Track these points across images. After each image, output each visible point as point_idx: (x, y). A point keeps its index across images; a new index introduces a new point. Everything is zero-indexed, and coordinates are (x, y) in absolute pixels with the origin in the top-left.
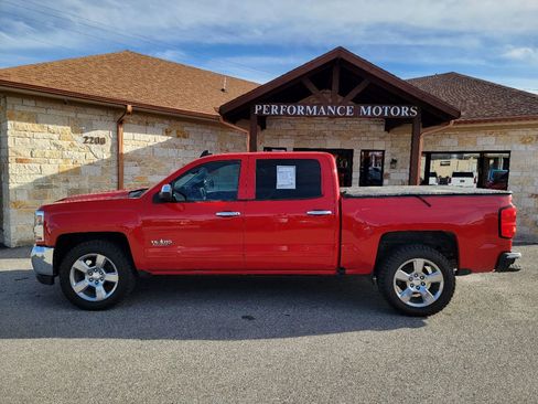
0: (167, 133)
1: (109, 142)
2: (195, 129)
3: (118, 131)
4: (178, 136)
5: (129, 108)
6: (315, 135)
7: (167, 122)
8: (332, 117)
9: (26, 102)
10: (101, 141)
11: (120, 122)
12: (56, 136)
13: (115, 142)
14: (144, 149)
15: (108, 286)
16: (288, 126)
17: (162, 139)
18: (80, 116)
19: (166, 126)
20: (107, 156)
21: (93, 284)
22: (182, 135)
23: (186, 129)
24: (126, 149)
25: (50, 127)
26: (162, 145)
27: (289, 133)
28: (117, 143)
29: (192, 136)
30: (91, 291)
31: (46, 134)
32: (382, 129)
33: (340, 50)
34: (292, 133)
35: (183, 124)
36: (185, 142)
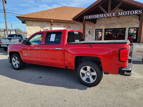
0: (64, 27)
3: (51, 27)
5: (52, 21)
7: (65, 24)
9: (30, 22)
11: (52, 25)
12: (37, 29)
16: (103, 22)
18: (42, 24)
22: (69, 27)
23: (70, 25)
25: (36, 27)
29: (72, 27)
31: (35, 29)
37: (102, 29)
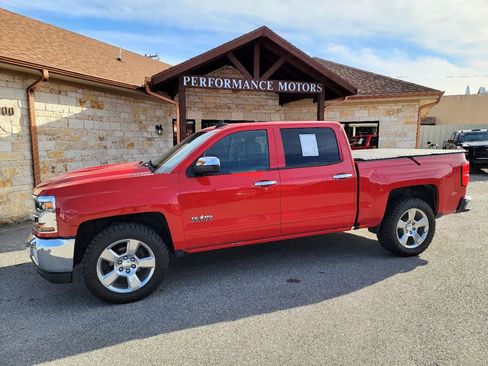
0: (81, 103)
1: (18, 113)
2: (109, 100)
3: (28, 100)
4: (93, 107)
5: (46, 73)
6: (218, 107)
7: (80, 91)
8: (236, 91)
10: (10, 112)
11: (30, 90)
13: (26, 113)
14: (58, 121)
15: (142, 273)
17: (77, 110)
19: (80, 96)
20: (17, 130)
21: (123, 273)
22: (97, 106)
23: (100, 99)
24: (39, 121)
26: (77, 117)
27: (197, 105)
28: (28, 114)
29: (106, 106)
30: (122, 282)
32: (277, 102)
33: (264, 29)
34: (200, 105)
35: (97, 93)
36: (99, 113)
37: (194, 121)
